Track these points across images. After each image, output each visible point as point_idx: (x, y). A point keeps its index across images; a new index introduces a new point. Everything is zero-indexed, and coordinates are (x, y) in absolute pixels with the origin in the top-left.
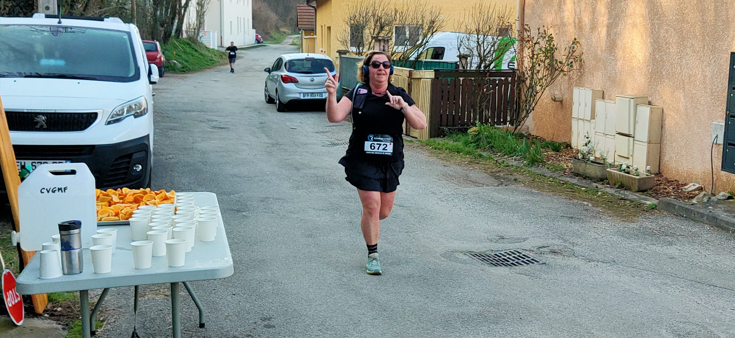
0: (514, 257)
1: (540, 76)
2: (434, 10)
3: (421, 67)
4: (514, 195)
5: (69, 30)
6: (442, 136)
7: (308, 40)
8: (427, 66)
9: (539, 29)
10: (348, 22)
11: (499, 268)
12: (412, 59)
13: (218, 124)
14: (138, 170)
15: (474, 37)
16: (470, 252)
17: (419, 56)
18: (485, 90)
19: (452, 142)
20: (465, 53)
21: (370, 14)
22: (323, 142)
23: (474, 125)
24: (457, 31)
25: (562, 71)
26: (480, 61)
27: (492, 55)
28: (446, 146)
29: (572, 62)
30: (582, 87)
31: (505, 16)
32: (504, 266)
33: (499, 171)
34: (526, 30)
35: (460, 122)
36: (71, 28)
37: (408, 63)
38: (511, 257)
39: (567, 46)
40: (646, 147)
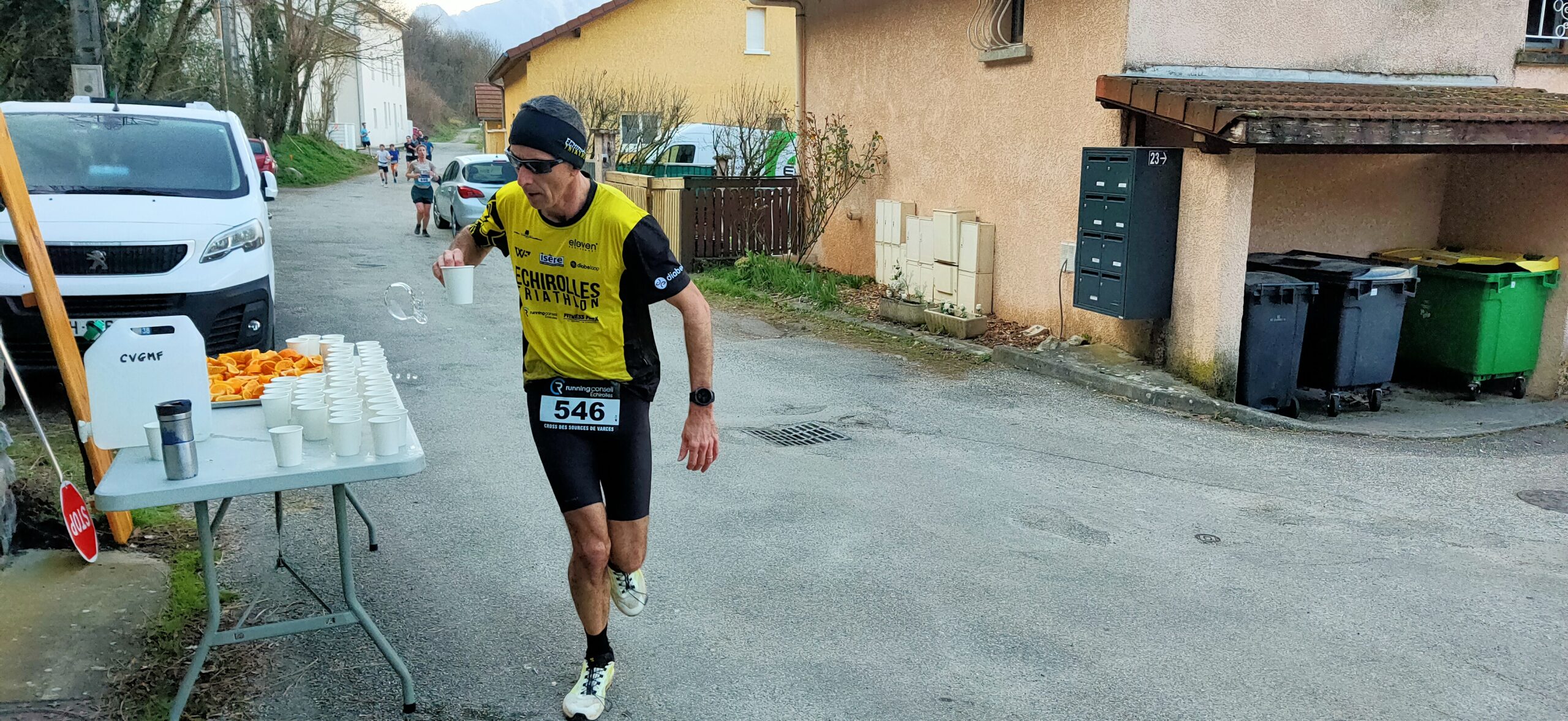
0: (808, 432)
3: (665, 172)
5: (129, 120)
7: (494, 136)
8: (673, 173)
11: (787, 447)
13: (367, 260)
14: (256, 329)
15: (736, 131)
16: (751, 429)
17: (660, 157)
18: (756, 205)
19: (714, 278)
20: (724, 154)
21: (585, 97)
24: (712, 122)
32: (797, 445)
33: (780, 318)
35: (722, 251)
36: (133, 117)
37: (644, 169)
38: (804, 432)
40: (974, 279)
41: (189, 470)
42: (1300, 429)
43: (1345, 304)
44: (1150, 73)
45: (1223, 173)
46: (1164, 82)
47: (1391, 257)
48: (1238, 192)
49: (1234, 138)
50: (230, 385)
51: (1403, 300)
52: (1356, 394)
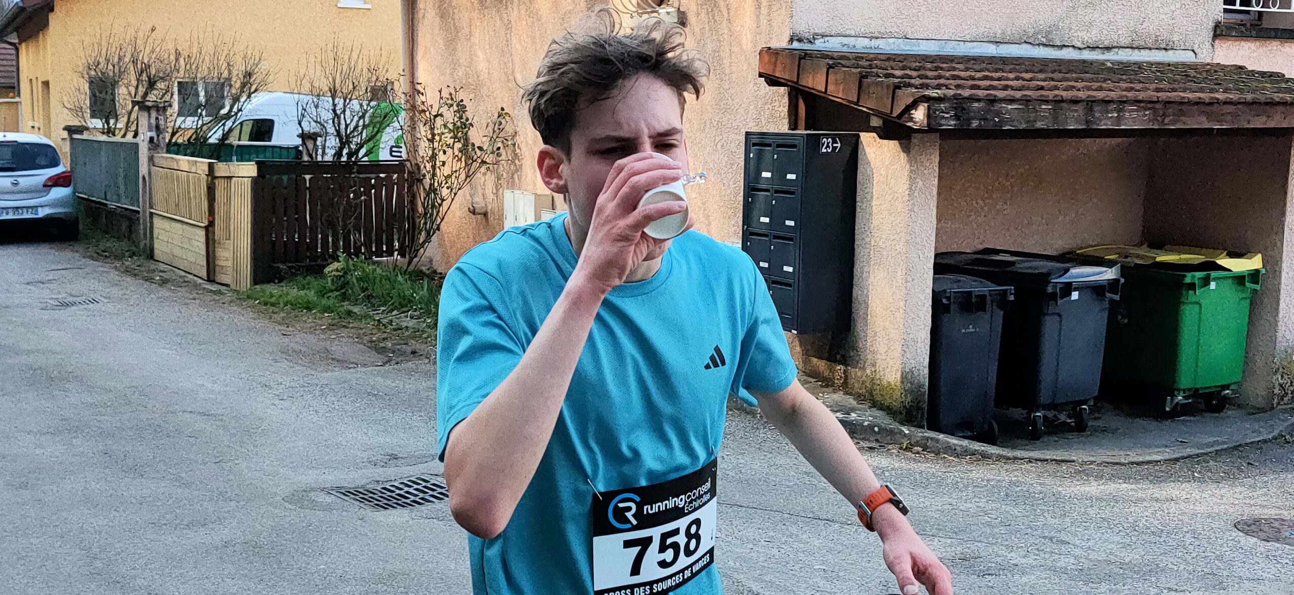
0: (416, 489)
1: (447, 171)
2: (249, 52)
3: (232, 156)
4: (413, 378)
6: (276, 281)
7: (4, 106)
8: (243, 154)
9: (440, 92)
10: (85, 72)
11: (391, 511)
12: (212, 140)
15: (327, 102)
16: (338, 489)
17: (225, 136)
18: (352, 195)
19: (295, 290)
20: (312, 131)
21: (127, 60)
22: (42, 301)
23: (336, 259)
24: (296, 91)
25: (483, 162)
26: (339, 145)
27: (361, 133)
28: (286, 299)
29: (499, 149)
30: (519, 189)
31: (381, 67)
32: (398, 507)
33: (384, 339)
34: (419, 92)
35: (308, 254)
37: (206, 150)
38: (411, 490)
39: (489, 121)
42: (1000, 458)
43: (1045, 311)
44: (819, 45)
45: (905, 160)
46: (835, 55)
48: (921, 183)
49: (915, 120)
51: (1106, 304)
52: (1060, 413)
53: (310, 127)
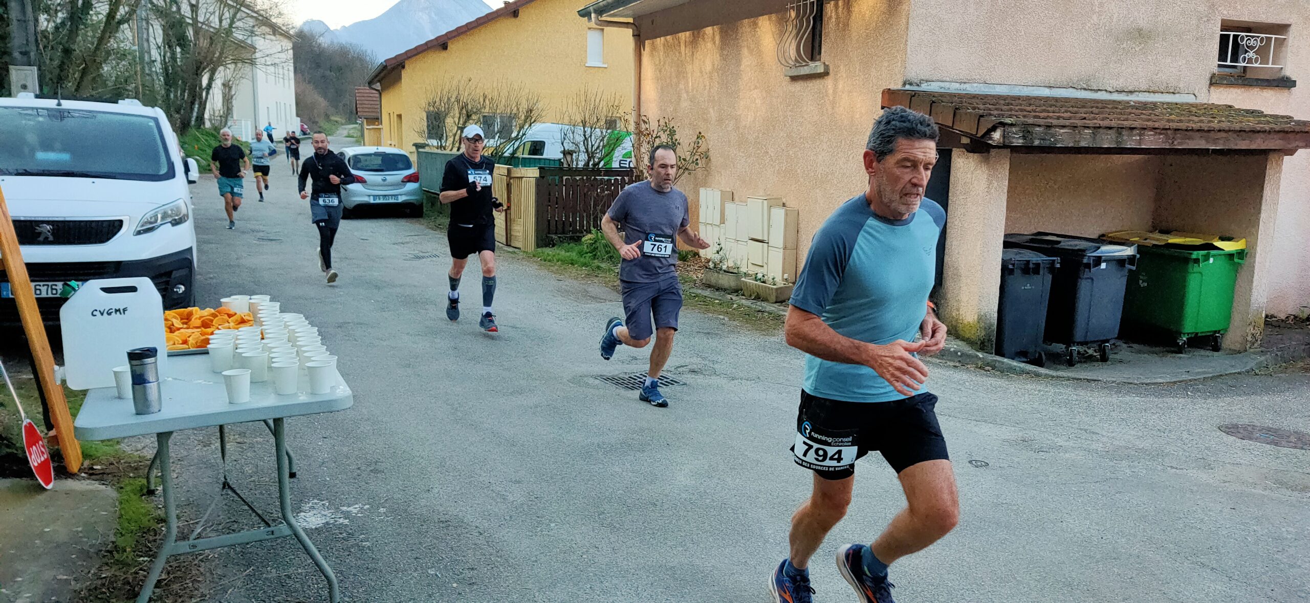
3: (520, 164)
5: (71, 114)
9: (658, 121)
12: (508, 154)
13: (266, 235)
14: (180, 292)
15: (579, 130)
17: (515, 152)
18: (599, 191)
20: (570, 148)
21: (453, 100)
22: (404, 255)
23: (589, 231)
24: (560, 122)
26: (587, 158)
27: (602, 150)
30: (711, 187)
34: (644, 121)
35: (571, 229)
40: (781, 255)
41: (155, 406)
43: (1082, 276)
44: (924, 87)
45: (984, 168)
46: (936, 94)
47: (1119, 238)
48: (996, 184)
49: (994, 141)
50: (178, 336)
51: (1126, 272)
52: (1089, 348)
53: (569, 146)
